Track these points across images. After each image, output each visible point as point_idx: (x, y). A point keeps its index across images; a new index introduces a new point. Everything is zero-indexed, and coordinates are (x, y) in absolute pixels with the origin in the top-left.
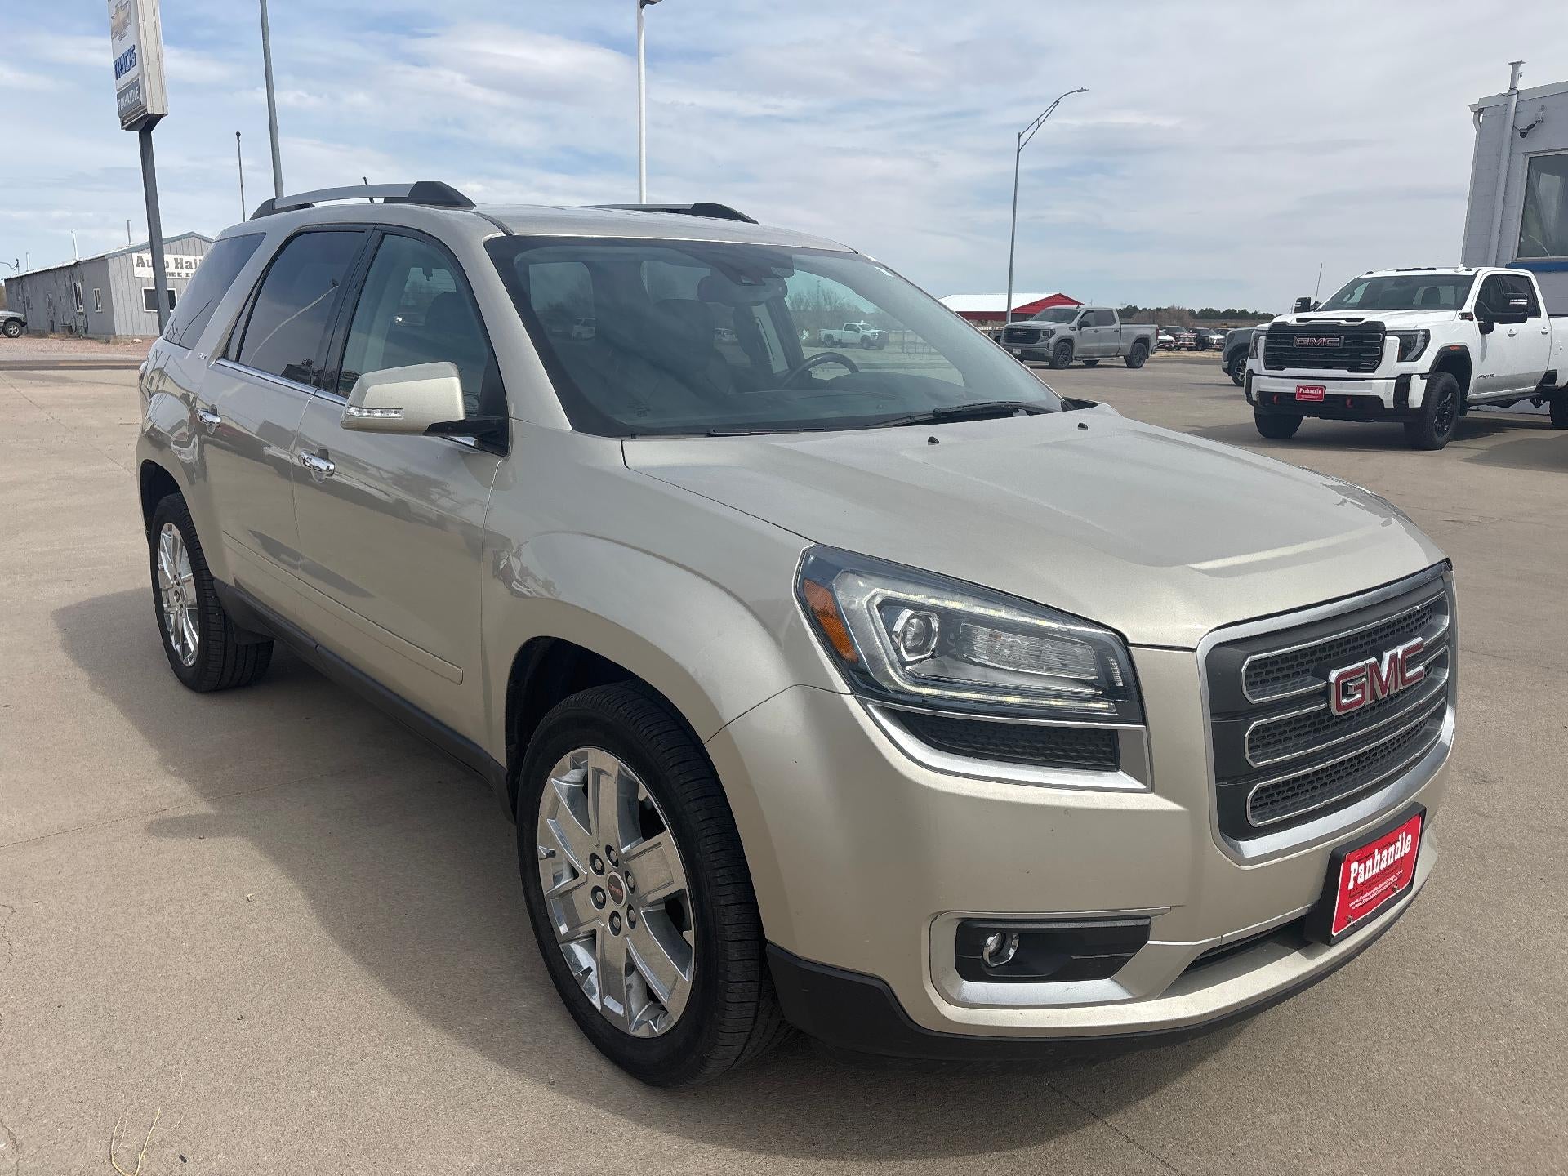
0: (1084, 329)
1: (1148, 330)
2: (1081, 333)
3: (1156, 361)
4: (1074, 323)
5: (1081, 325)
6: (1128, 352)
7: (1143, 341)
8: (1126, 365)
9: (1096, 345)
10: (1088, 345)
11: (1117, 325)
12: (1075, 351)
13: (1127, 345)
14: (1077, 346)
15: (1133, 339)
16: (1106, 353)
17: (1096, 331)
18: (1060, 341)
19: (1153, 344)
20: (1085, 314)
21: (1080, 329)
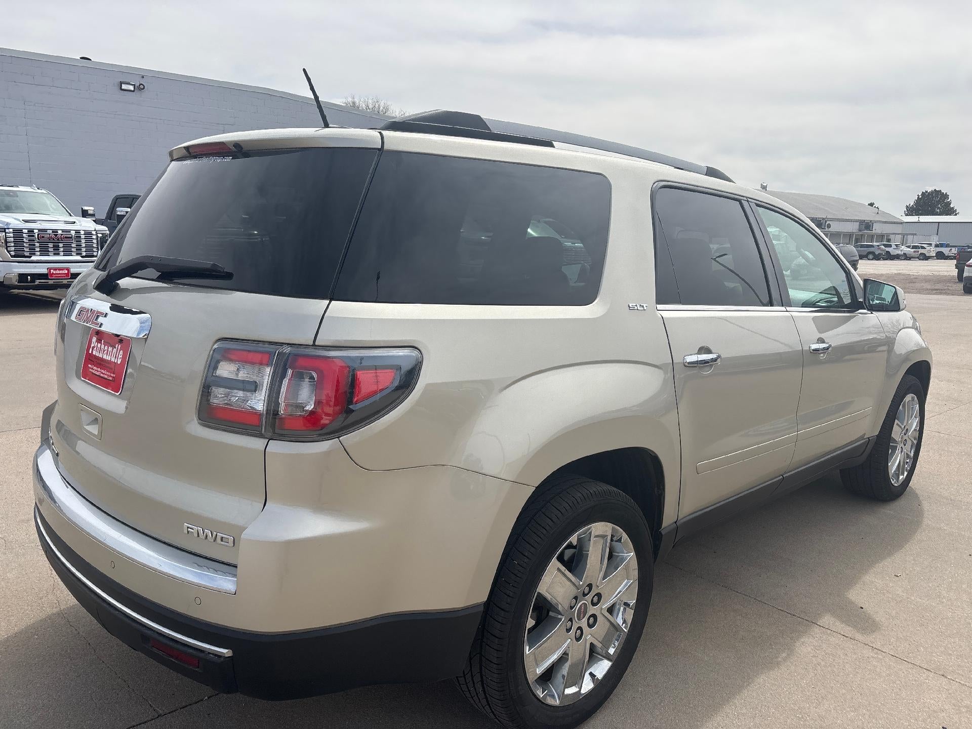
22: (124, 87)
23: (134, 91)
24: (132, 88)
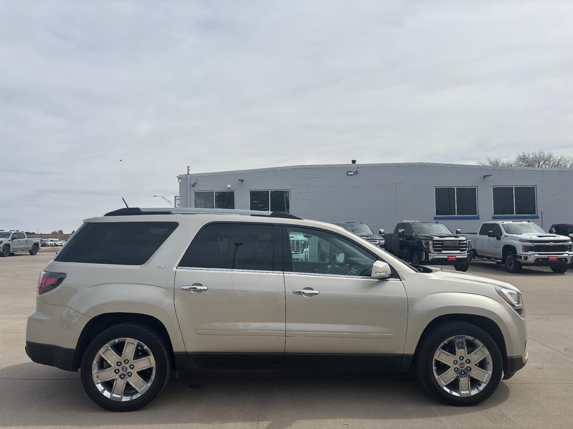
0: (14, 240)
1: (37, 240)
2: (13, 242)
3: (41, 252)
4: (10, 238)
5: (13, 239)
6: (31, 249)
7: (36, 244)
8: (29, 254)
9: (19, 247)
10: (15, 247)
11: (26, 239)
12: (11, 249)
13: (30, 246)
14: (12, 247)
15: (33, 244)
16: (22, 250)
17: (18, 241)
18: (5, 245)
19: (40, 245)
20: (13, 234)
21: (12, 241)
22: (349, 173)
23: (353, 175)
24: (352, 173)
